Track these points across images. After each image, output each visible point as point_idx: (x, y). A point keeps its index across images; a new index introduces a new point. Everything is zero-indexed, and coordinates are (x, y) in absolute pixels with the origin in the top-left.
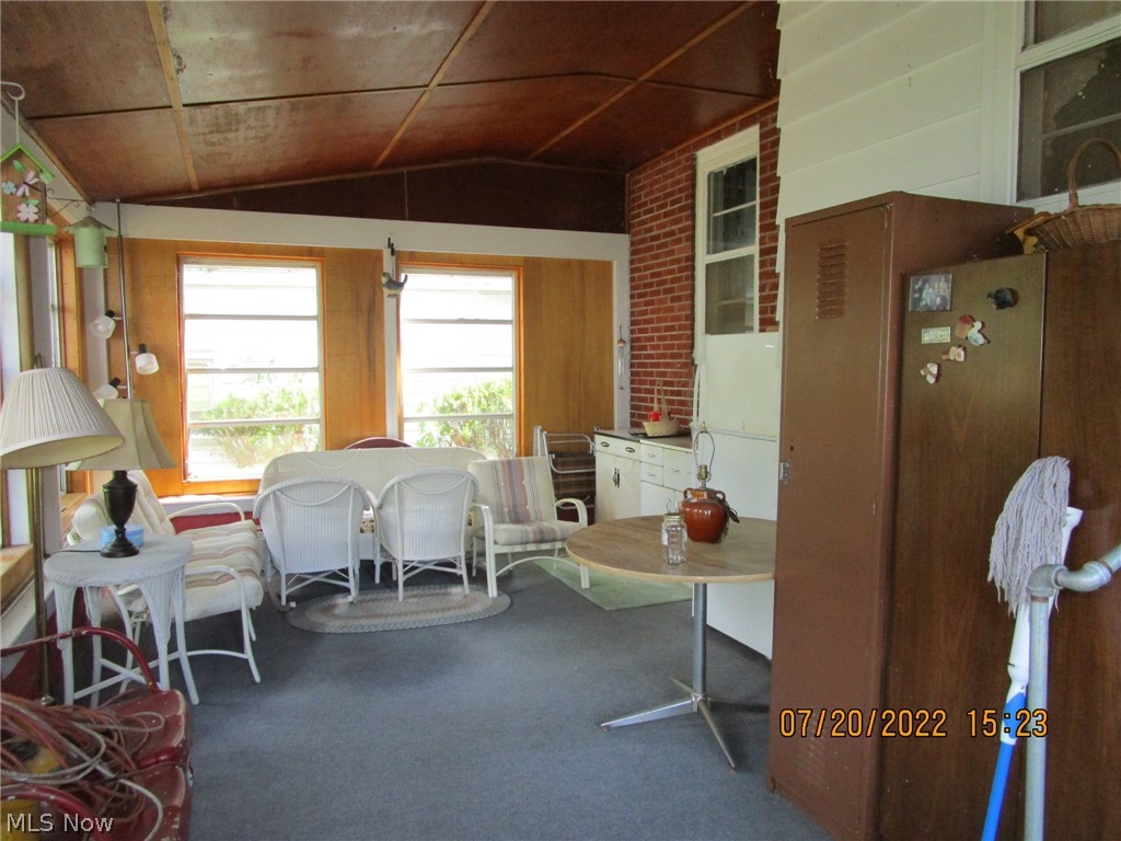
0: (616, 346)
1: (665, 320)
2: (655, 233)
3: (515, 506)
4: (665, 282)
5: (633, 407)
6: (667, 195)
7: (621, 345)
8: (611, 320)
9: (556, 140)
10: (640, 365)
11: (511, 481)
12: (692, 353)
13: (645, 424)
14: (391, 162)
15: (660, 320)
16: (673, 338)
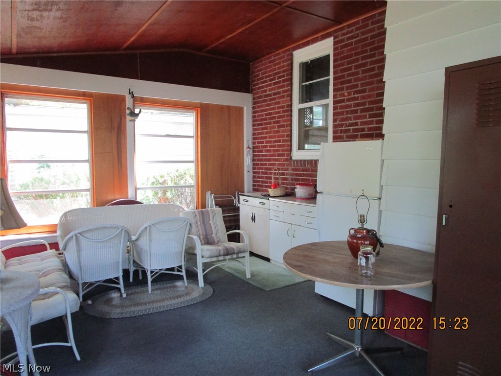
0: (246, 150)
1: (275, 137)
2: (268, 93)
3: (206, 235)
4: (274, 118)
5: (254, 181)
6: (276, 74)
7: (249, 150)
8: (243, 137)
9: (222, 40)
10: (259, 160)
11: (204, 221)
12: (291, 154)
13: (269, 190)
14: (131, 47)
15: (271, 137)
16: (279, 146)
